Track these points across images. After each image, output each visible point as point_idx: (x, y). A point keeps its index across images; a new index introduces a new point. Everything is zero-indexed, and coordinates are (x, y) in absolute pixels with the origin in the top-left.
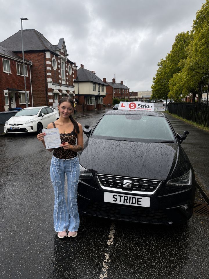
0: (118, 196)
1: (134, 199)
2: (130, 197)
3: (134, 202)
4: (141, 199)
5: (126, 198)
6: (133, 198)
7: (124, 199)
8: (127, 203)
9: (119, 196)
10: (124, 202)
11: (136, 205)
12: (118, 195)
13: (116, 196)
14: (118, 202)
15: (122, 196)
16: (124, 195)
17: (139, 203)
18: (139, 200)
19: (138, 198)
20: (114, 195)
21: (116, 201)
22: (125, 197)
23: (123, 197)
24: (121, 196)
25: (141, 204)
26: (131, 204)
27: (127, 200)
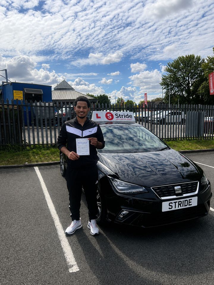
0: (173, 203)
3: (186, 204)
4: (191, 199)
6: (185, 201)
7: (179, 204)
8: (181, 207)
9: (174, 202)
10: (178, 207)
11: (188, 206)
14: (173, 209)
15: (177, 202)
16: (178, 201)
17: (190, 204)
18: (190, 201)
19: (189, 200)
20: (170, 203)
24: (175, 203)
25: (191, 205)
26: (184, 207)
27: (180, 204)
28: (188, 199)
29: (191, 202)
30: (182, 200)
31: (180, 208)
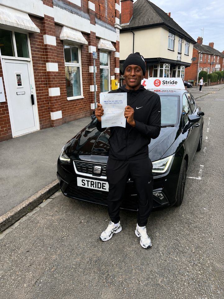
1: (99, 184)
2: (96, 182)
3: (99, 187)
4: (105, 184)
5: (92, 183)
7: (91, 184)
8: (94, 187)
9: (87, 181)
10: (91, 186)
11: (101, 189)
12: (86, 179)
13: (85, 181)
14: (86, 186)
15: (89, 181)
17: (104, 187)
18: (104, 185)
19: (103, 184)
20: (83, 180)
21: (85, 185)
25: (105, 189)
26: (97, 189)
28: (102, 182)
29: (105, 186)
31: (92, 188)
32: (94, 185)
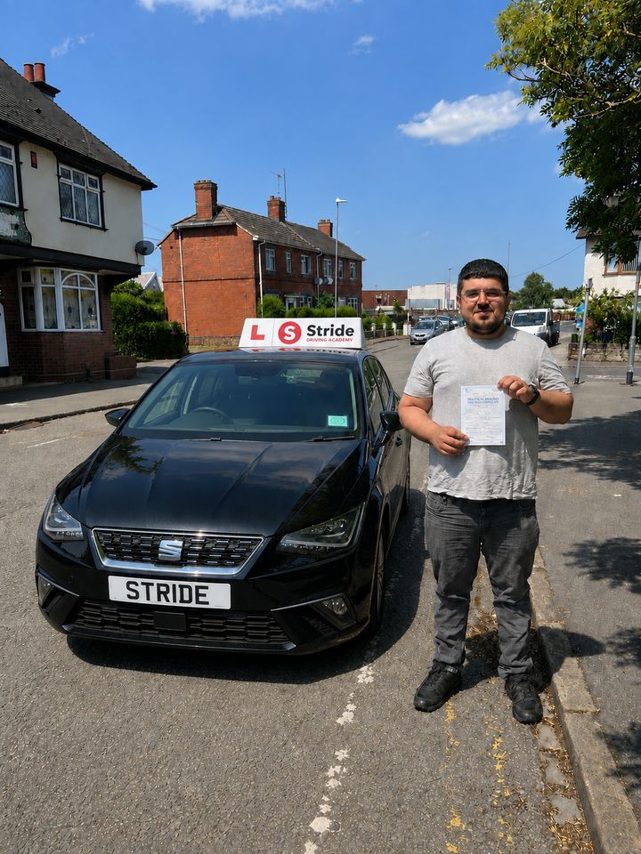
0: (140, 584)
1: (186, 591)
2: (174, 586)
3: (186, 598)
4: (207, 588)
5: (163, 589)
6: (182, 587)
7: (159, 593)
8: (168, 600)
9: (143, 584)
10: (159, 599)
11: (193, 605)
12: (139, 581)
13: (137, 584)
14: (142, 600)
15: (152, 584)
16: (156, 582)
17: (201, 599)
18: (201, 591)
19: (197, 588)
20: (129, 583)
21: (137, 597)
22: (159, 585)
23: (155, 585)
24: (148, 585)
25: (207, 603)
26: (178, 604)
27: (165, 594)
28: (193, 585)
29: (205, 595)
30: (170, 583)
31: (163, 602)
32: (170, 596)
